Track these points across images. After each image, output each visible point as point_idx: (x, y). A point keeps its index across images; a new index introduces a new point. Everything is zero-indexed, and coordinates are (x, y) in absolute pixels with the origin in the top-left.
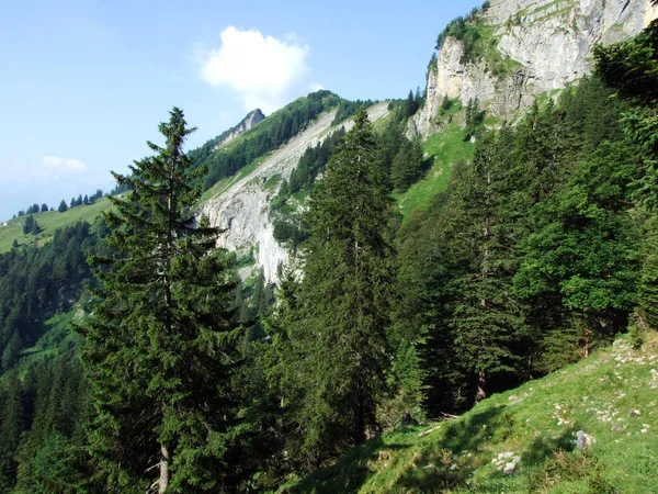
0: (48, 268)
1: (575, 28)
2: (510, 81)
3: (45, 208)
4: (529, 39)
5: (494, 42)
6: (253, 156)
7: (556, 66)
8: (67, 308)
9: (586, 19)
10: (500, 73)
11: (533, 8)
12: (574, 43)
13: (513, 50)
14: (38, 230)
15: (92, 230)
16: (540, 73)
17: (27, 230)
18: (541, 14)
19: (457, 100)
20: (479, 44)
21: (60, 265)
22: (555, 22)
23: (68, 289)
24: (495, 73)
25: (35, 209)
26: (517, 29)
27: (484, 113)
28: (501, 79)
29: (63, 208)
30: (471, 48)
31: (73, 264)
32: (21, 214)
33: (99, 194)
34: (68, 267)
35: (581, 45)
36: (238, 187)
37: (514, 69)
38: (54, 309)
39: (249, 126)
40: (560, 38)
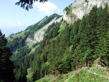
0: (12, 45)
1: (83, 9)
2: (73, 18)
3: (14, 34)
4: (77, 11)
5: (72, 11)
6: (43, 26)
7: (81, 15)
8: (15, 51)
9: (85, 8)
10: (72, 17)
11: (78, 5)
12: (83, 12)
13: (74, 13)
14: (12, 38)
15: (19, 38)
16: (78, 16)
17: (11, 38)
18: (79, 6)
19: (66, 21)
20: (69, 11)
21: (13, 44)
22: (80, 8)
23: (15, 48)
24: (71, 17)
25: (12, 34)
26: (75, 9)
27: (69, 24)
28: (72, 18)
29: (16, 34)
30: (68, 12)
31: (16, 44)
32: (10, 35)
33: (22, 31)
34: (15, 45)
35: (84, 12)
36: (40, 31)
37: (74, 16)
38: (13, 51)
39: (45, 19)
40: (81, 11)
